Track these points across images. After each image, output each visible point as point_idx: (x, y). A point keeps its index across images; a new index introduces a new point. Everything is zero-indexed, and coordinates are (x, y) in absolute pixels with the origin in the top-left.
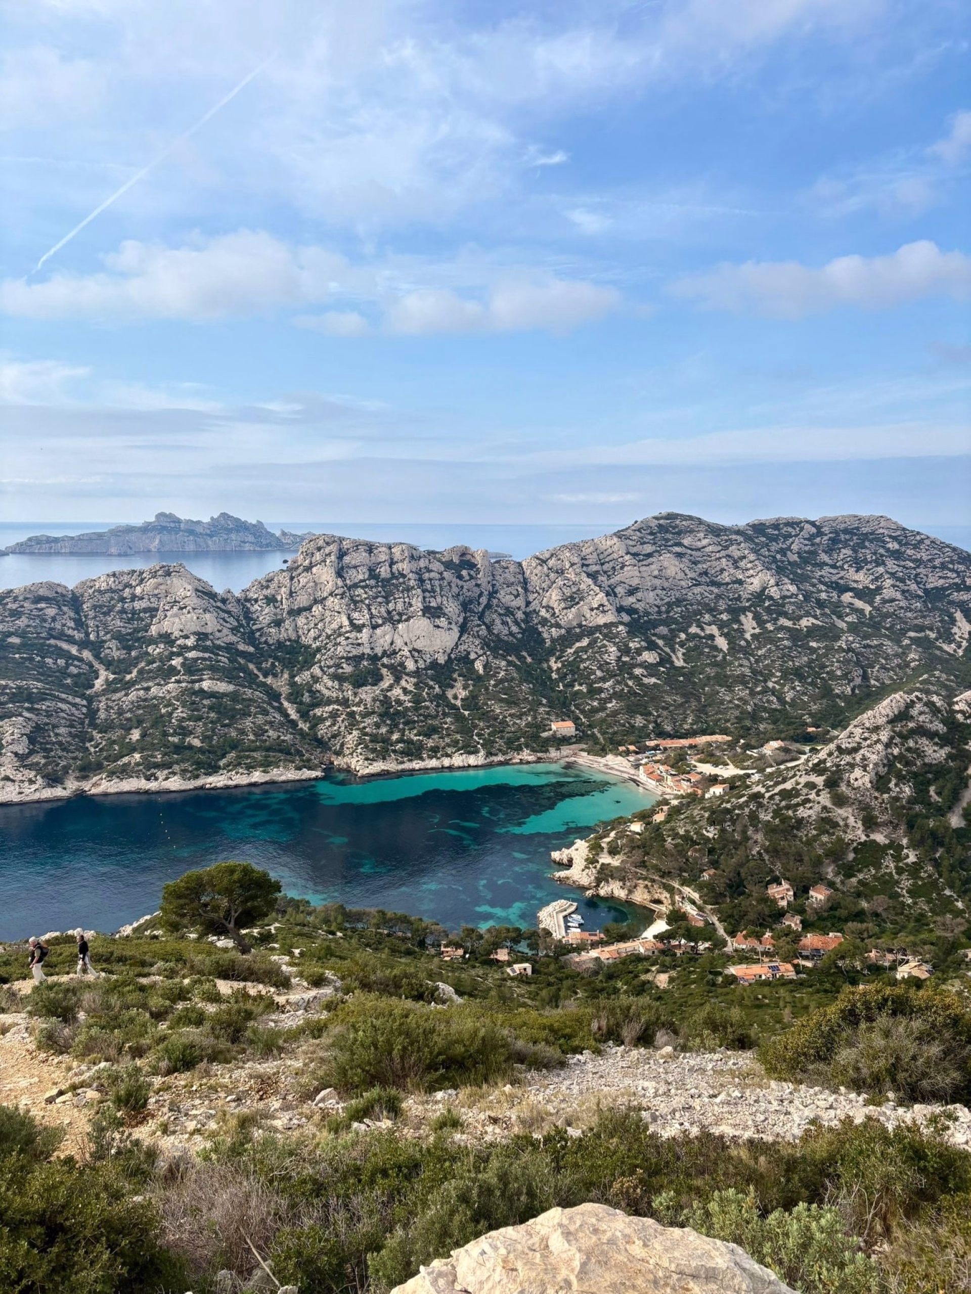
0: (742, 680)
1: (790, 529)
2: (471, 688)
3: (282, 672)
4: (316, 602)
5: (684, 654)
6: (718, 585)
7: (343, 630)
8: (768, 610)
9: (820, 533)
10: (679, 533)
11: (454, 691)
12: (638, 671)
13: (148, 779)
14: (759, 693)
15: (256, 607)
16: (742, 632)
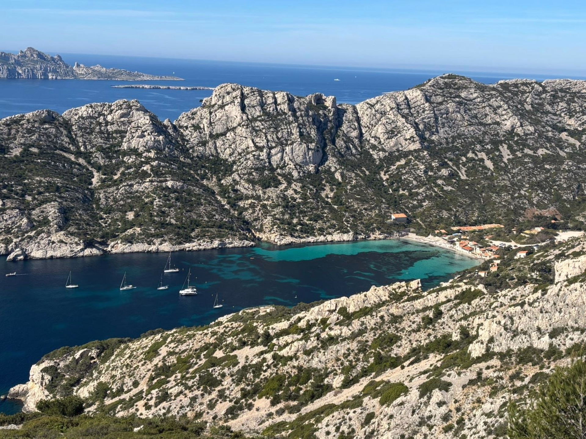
0: (504, 188)
1: (525, 88)
2: (335, 191)
3: (212, 177)
4: (228, 130)
5: (466, 171)
6: (485, 125)
7: (250, 150)
8: (516, 143)
9: (545, 91)
10: (458, 89)
11: (325, 192)
12: (440, 182)
13: (150, 244)
14: (517, 198)
15: (187, 132)
16: (501, 156)
